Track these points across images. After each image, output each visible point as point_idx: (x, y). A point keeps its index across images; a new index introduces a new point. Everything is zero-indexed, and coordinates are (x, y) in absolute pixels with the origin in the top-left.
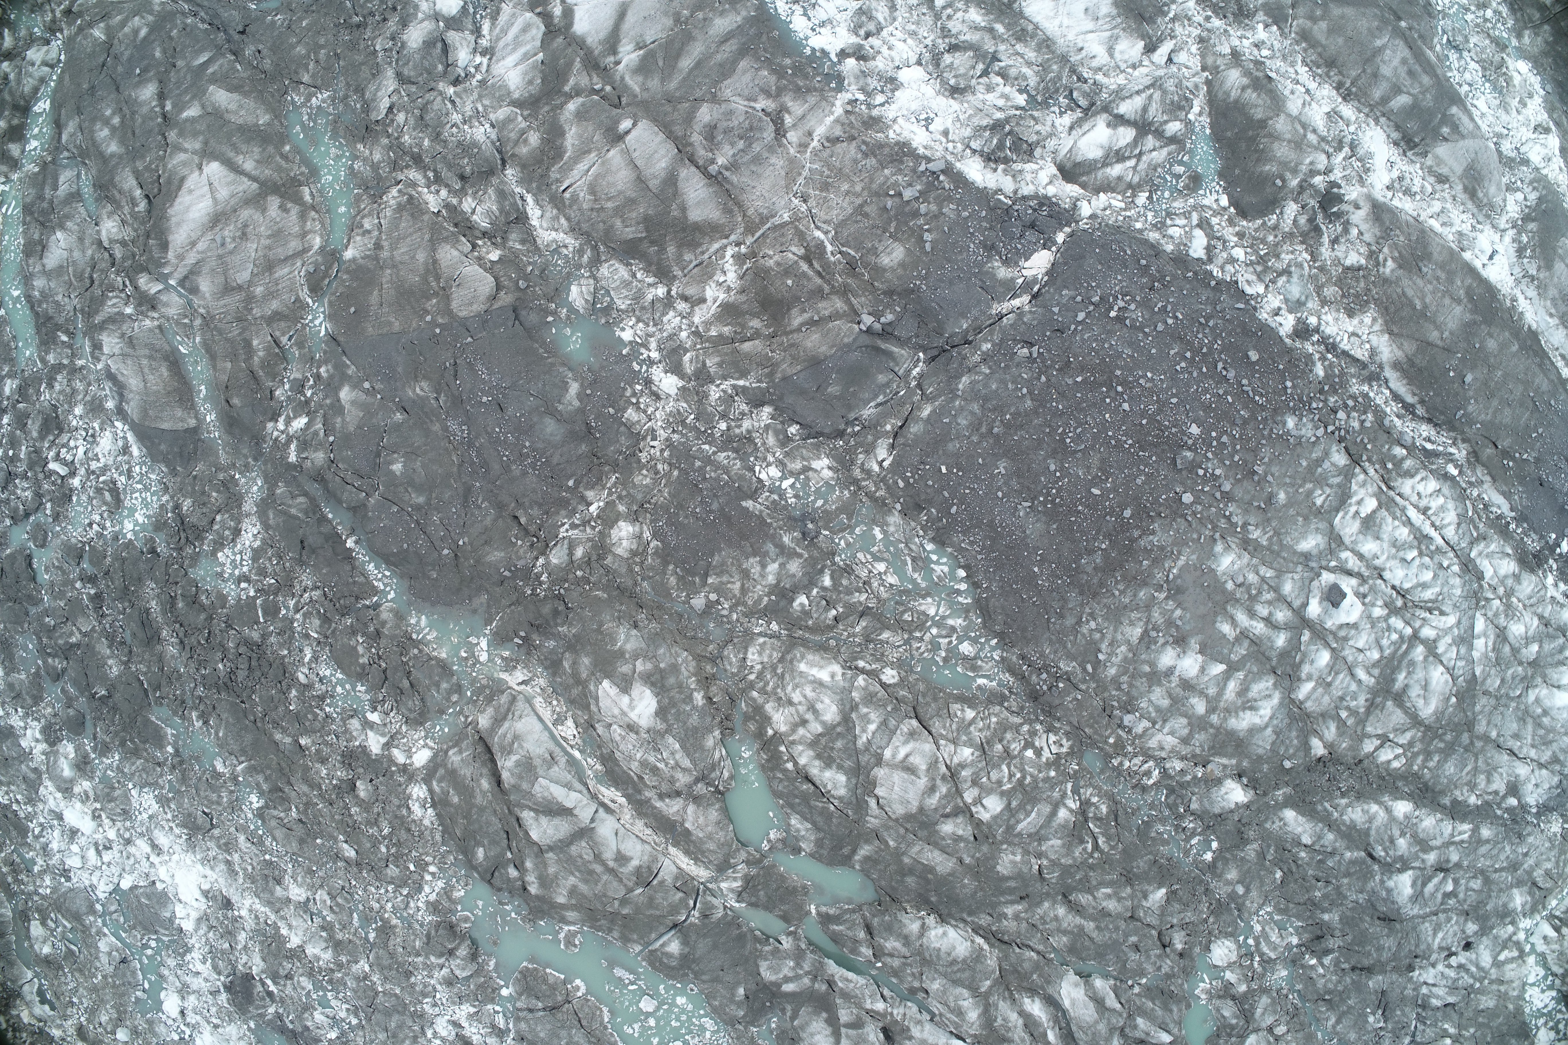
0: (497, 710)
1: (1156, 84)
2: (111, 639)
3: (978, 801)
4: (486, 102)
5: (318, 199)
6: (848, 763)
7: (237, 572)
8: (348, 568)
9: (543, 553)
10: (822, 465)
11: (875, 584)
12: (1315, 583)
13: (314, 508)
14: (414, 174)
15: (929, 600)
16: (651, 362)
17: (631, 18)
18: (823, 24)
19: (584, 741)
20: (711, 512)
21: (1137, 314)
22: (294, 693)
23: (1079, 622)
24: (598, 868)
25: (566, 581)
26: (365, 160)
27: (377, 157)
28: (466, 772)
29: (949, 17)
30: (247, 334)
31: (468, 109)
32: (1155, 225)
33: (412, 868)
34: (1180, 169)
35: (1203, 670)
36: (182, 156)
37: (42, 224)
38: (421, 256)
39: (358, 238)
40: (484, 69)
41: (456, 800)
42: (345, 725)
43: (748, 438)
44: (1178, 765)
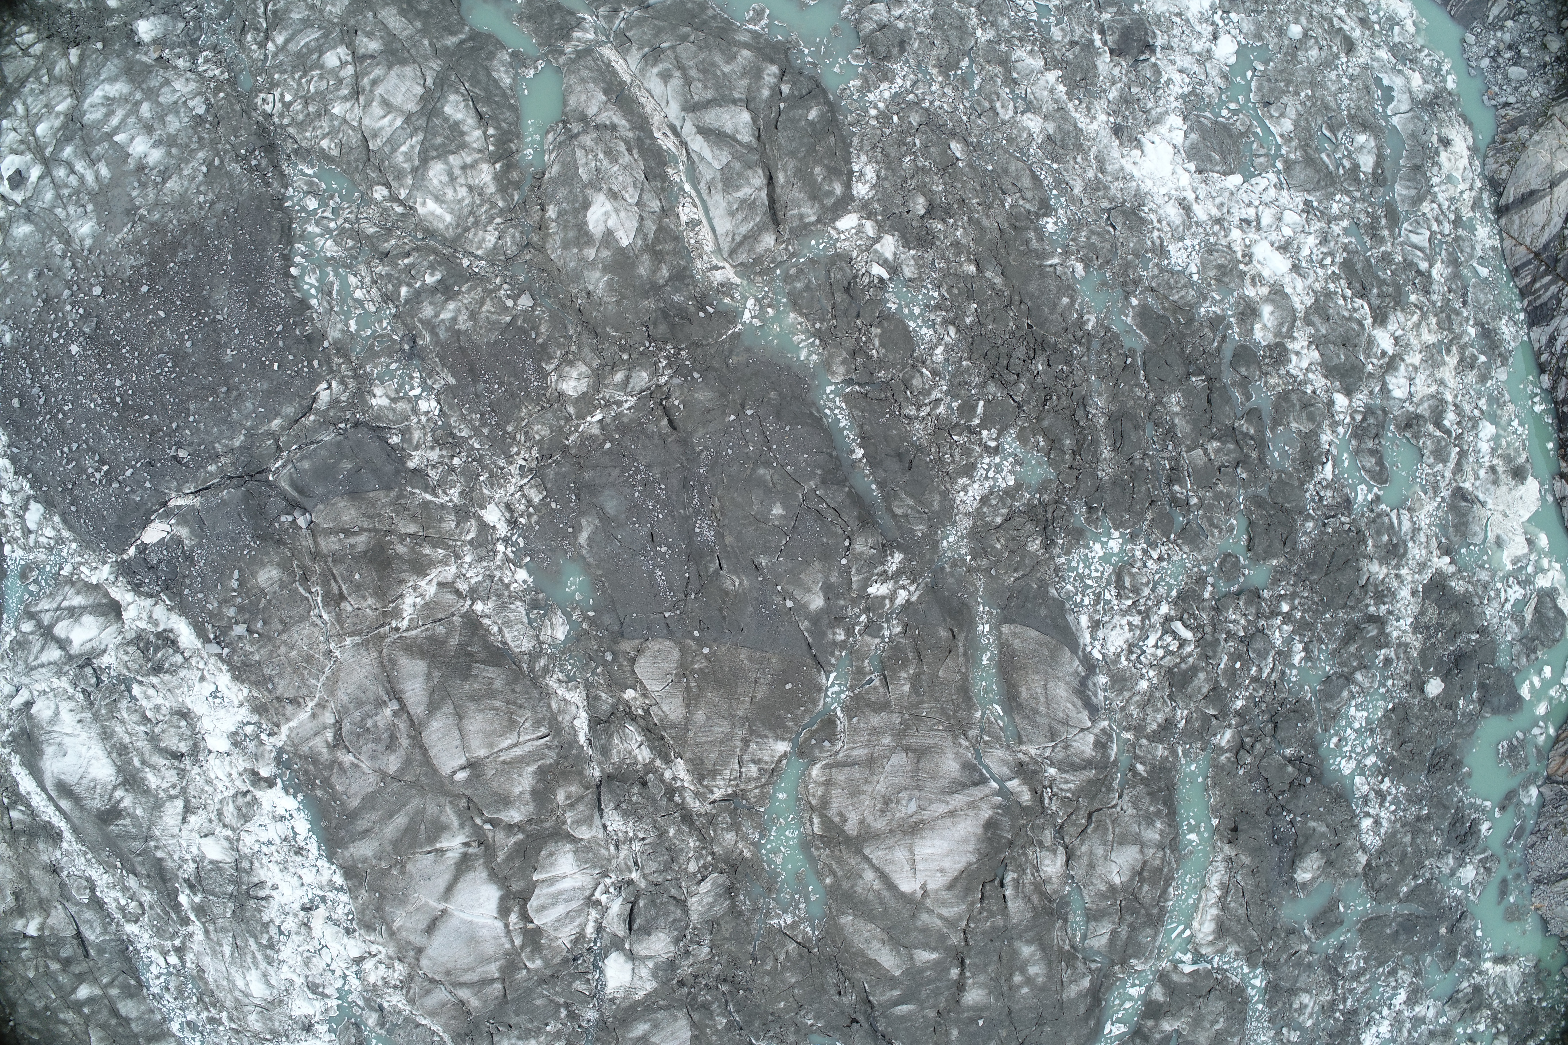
0: (752, 249)
1: (30, 670)
2: (1170, 433)
3: (343, 64)
4: (603, 852)
5: (806, 815)
6: (437, 121)
7: (997, 460)
8: (867, 428)
9: (659, 386)
10: (379, 399)
11: (368, 279)
12: (28, 194)
13: (888, 499)
14: (695, 805)
15: (328, 254)
16: (506, 541)
17: (442, 882)
18: (282, 818)
19: (677, 199)
20: (485, 382)
21: (88, 462)
22: (968, 321)
23: (212, 203)
24: (693, 73)
25: (641, 353)
26: (745, 839)
27: (730, 837)
28: (797, 194)
29: (174, 786)
30: (914, 699)
31: (624, 851)
32: (64, 543)
33: (895, 118)
34: (33, 588)
35: (132, 139)
36: (946, 912)
37: (1136, 899)
38: (700, 716)
39: (766, 759)
40: (601, 888)
41: (817, 170)
42: (920, 273)
43: (438, 443)
44: (181, 63)
